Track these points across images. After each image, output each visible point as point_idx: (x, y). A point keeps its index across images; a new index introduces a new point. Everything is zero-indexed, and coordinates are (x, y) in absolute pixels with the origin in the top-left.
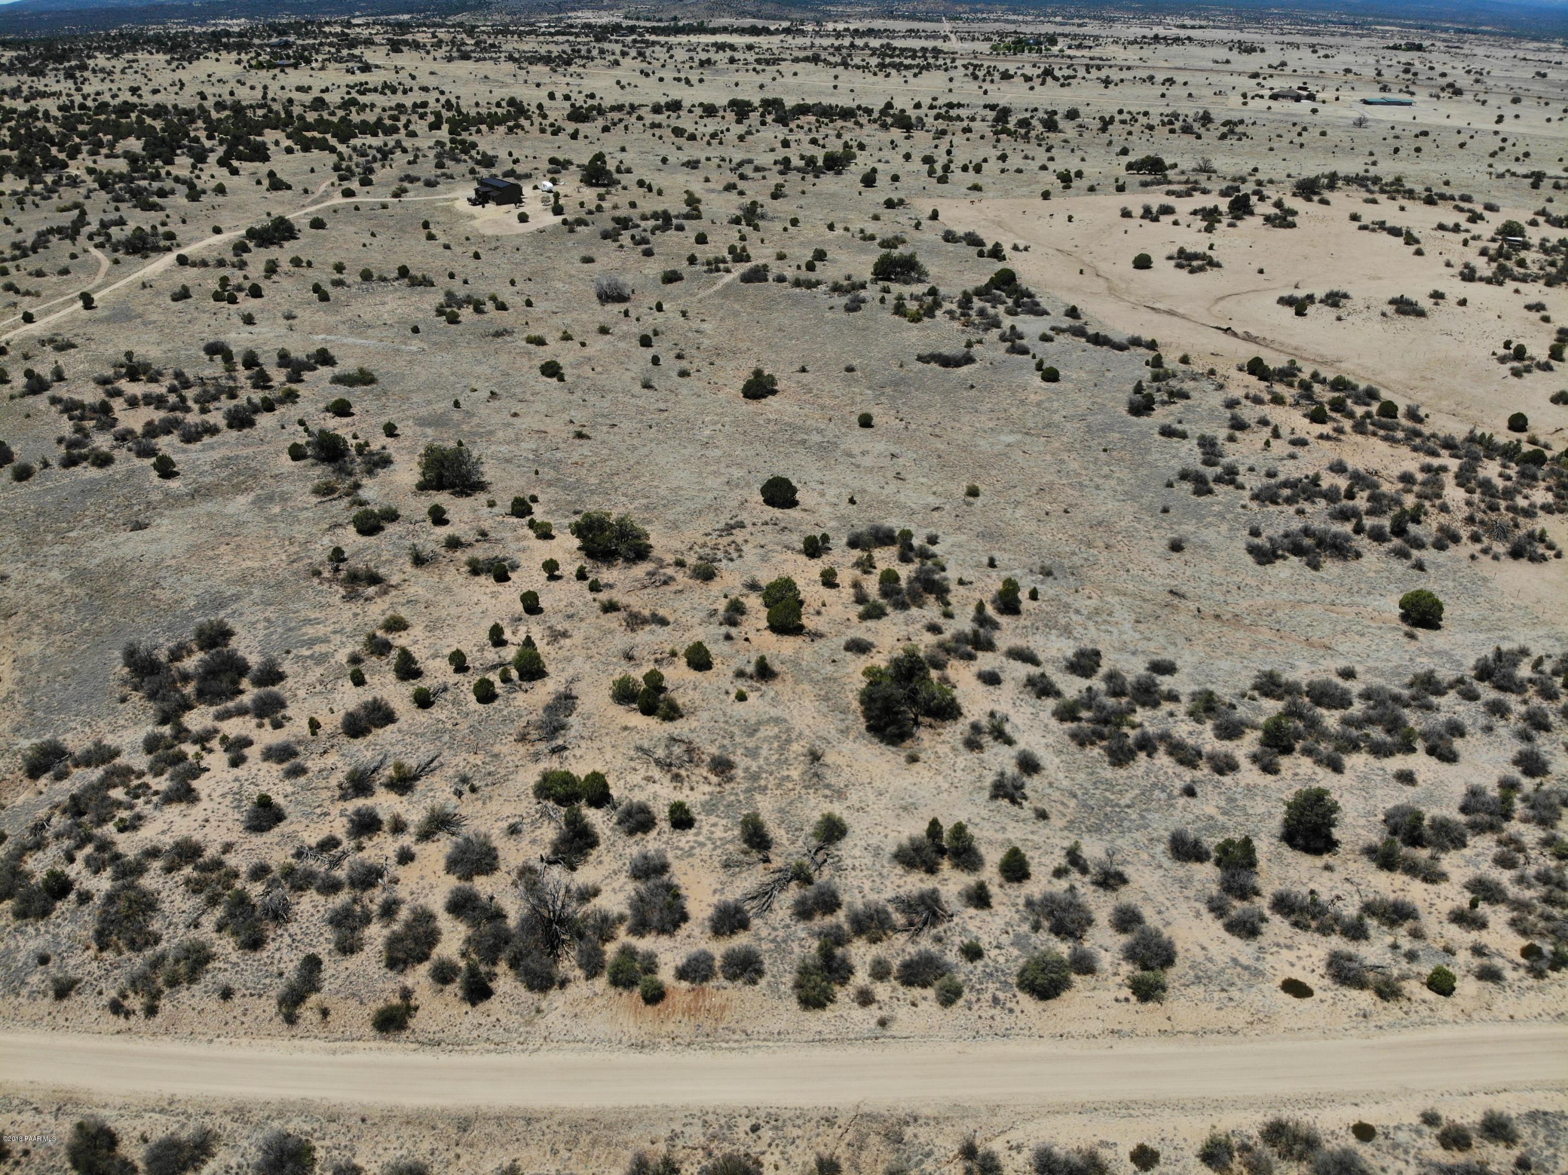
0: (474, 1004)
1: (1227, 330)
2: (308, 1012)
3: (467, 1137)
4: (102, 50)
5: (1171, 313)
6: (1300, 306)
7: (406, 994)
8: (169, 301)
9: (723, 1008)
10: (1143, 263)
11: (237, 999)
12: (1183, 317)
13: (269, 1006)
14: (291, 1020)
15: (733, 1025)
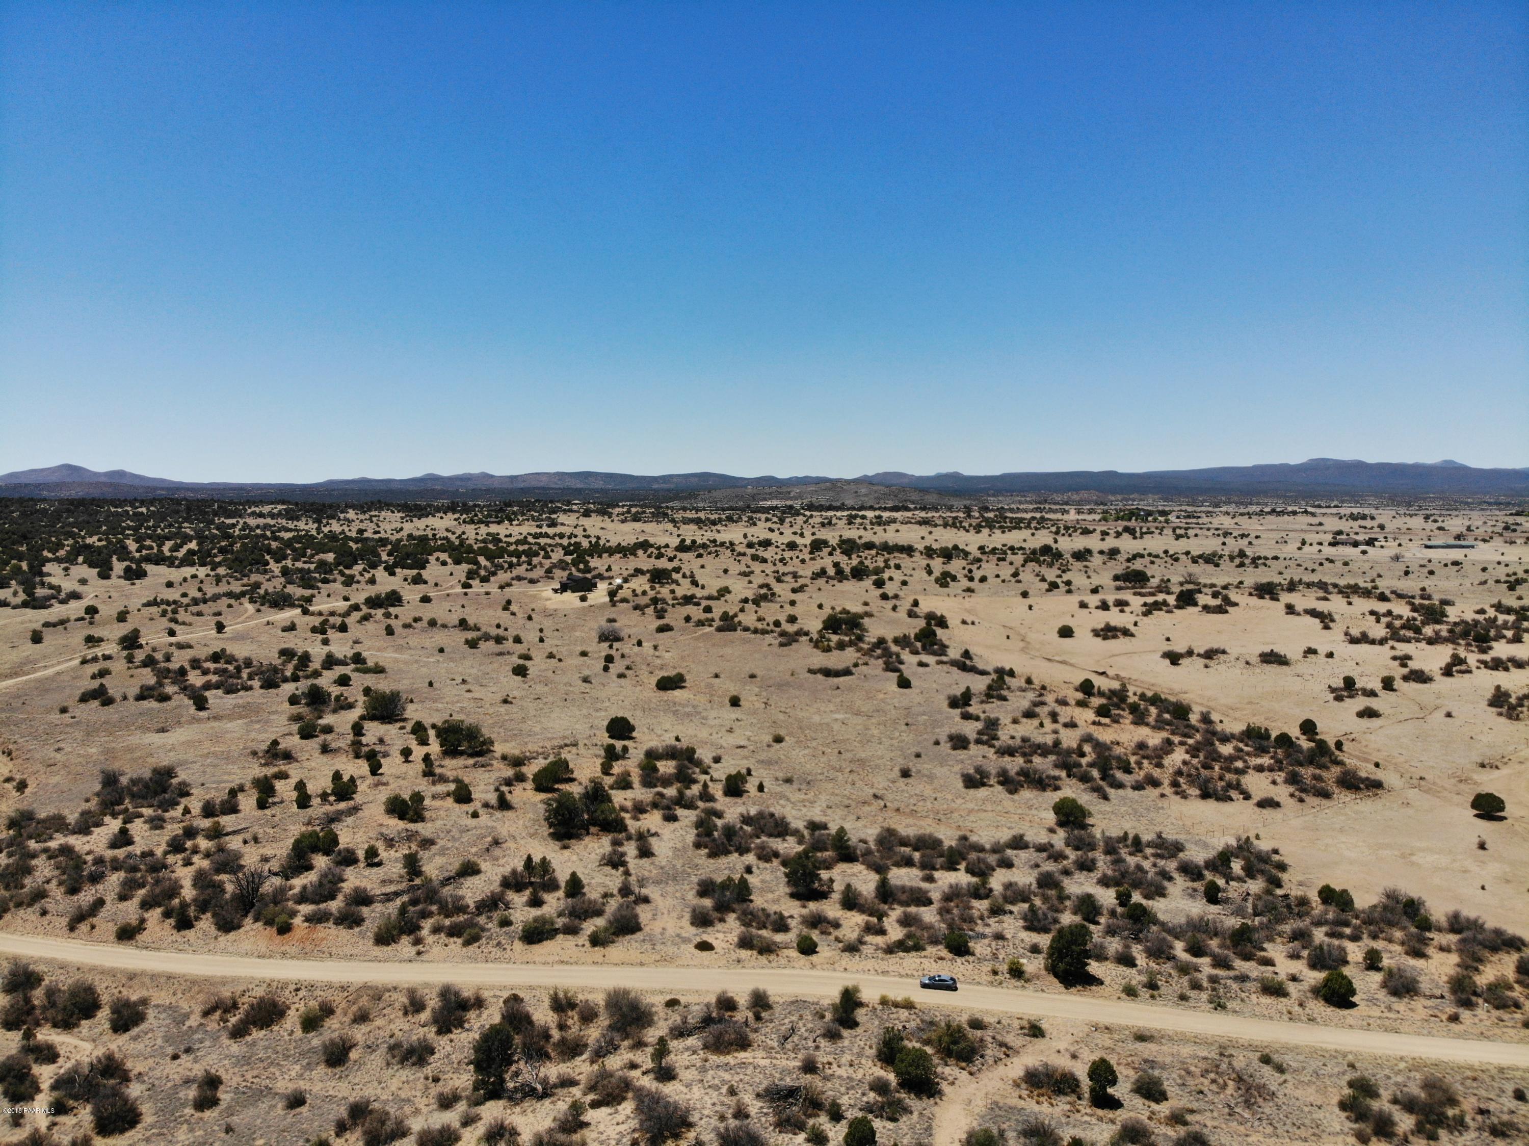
0: (179, 931)
1: (1103, 673)
2: (84, 927)
3: (131, 983)
4: (353, 507)
5: (1063, 662)
6: (1174, 658)
7: (143, 921)
8: (279, 632)
9: (323, 939)
10: (1066, 632)
11: (48, 917)
12: (1072, 665)
13: (64, 921)
14: (72, 928)
15: (325, 949)
